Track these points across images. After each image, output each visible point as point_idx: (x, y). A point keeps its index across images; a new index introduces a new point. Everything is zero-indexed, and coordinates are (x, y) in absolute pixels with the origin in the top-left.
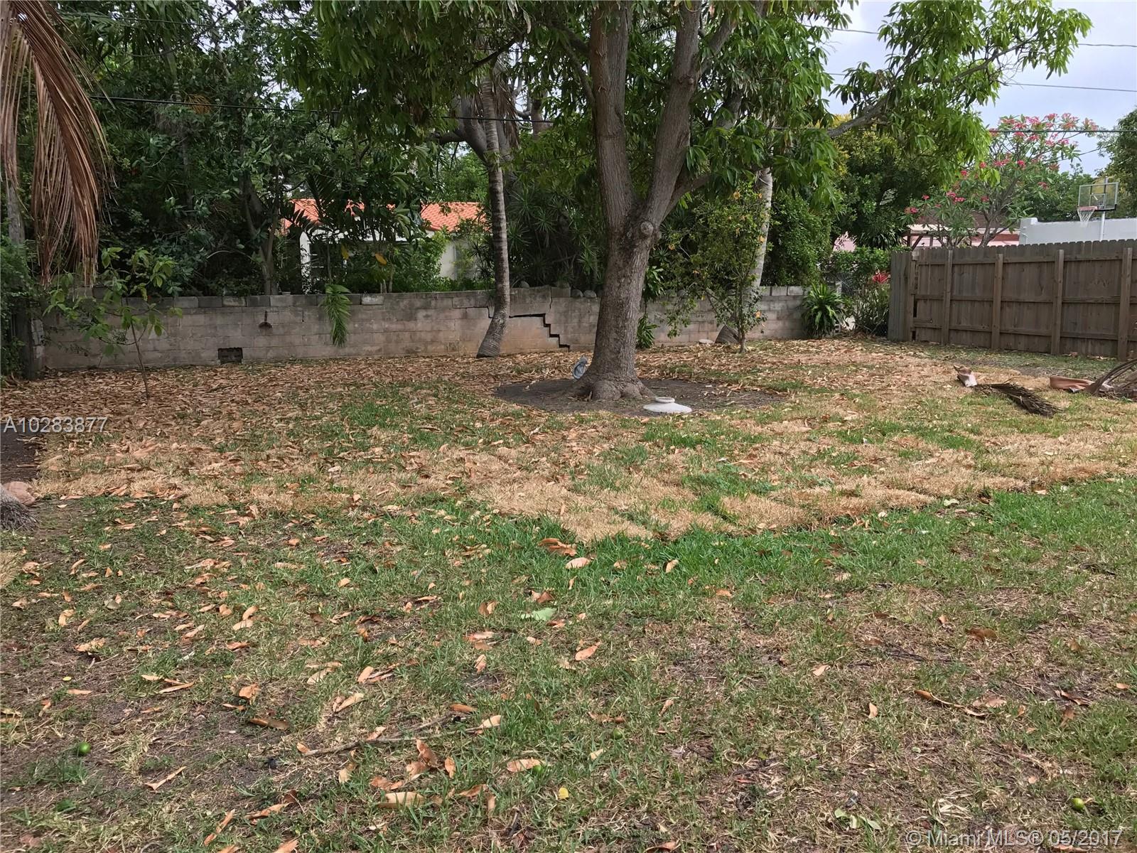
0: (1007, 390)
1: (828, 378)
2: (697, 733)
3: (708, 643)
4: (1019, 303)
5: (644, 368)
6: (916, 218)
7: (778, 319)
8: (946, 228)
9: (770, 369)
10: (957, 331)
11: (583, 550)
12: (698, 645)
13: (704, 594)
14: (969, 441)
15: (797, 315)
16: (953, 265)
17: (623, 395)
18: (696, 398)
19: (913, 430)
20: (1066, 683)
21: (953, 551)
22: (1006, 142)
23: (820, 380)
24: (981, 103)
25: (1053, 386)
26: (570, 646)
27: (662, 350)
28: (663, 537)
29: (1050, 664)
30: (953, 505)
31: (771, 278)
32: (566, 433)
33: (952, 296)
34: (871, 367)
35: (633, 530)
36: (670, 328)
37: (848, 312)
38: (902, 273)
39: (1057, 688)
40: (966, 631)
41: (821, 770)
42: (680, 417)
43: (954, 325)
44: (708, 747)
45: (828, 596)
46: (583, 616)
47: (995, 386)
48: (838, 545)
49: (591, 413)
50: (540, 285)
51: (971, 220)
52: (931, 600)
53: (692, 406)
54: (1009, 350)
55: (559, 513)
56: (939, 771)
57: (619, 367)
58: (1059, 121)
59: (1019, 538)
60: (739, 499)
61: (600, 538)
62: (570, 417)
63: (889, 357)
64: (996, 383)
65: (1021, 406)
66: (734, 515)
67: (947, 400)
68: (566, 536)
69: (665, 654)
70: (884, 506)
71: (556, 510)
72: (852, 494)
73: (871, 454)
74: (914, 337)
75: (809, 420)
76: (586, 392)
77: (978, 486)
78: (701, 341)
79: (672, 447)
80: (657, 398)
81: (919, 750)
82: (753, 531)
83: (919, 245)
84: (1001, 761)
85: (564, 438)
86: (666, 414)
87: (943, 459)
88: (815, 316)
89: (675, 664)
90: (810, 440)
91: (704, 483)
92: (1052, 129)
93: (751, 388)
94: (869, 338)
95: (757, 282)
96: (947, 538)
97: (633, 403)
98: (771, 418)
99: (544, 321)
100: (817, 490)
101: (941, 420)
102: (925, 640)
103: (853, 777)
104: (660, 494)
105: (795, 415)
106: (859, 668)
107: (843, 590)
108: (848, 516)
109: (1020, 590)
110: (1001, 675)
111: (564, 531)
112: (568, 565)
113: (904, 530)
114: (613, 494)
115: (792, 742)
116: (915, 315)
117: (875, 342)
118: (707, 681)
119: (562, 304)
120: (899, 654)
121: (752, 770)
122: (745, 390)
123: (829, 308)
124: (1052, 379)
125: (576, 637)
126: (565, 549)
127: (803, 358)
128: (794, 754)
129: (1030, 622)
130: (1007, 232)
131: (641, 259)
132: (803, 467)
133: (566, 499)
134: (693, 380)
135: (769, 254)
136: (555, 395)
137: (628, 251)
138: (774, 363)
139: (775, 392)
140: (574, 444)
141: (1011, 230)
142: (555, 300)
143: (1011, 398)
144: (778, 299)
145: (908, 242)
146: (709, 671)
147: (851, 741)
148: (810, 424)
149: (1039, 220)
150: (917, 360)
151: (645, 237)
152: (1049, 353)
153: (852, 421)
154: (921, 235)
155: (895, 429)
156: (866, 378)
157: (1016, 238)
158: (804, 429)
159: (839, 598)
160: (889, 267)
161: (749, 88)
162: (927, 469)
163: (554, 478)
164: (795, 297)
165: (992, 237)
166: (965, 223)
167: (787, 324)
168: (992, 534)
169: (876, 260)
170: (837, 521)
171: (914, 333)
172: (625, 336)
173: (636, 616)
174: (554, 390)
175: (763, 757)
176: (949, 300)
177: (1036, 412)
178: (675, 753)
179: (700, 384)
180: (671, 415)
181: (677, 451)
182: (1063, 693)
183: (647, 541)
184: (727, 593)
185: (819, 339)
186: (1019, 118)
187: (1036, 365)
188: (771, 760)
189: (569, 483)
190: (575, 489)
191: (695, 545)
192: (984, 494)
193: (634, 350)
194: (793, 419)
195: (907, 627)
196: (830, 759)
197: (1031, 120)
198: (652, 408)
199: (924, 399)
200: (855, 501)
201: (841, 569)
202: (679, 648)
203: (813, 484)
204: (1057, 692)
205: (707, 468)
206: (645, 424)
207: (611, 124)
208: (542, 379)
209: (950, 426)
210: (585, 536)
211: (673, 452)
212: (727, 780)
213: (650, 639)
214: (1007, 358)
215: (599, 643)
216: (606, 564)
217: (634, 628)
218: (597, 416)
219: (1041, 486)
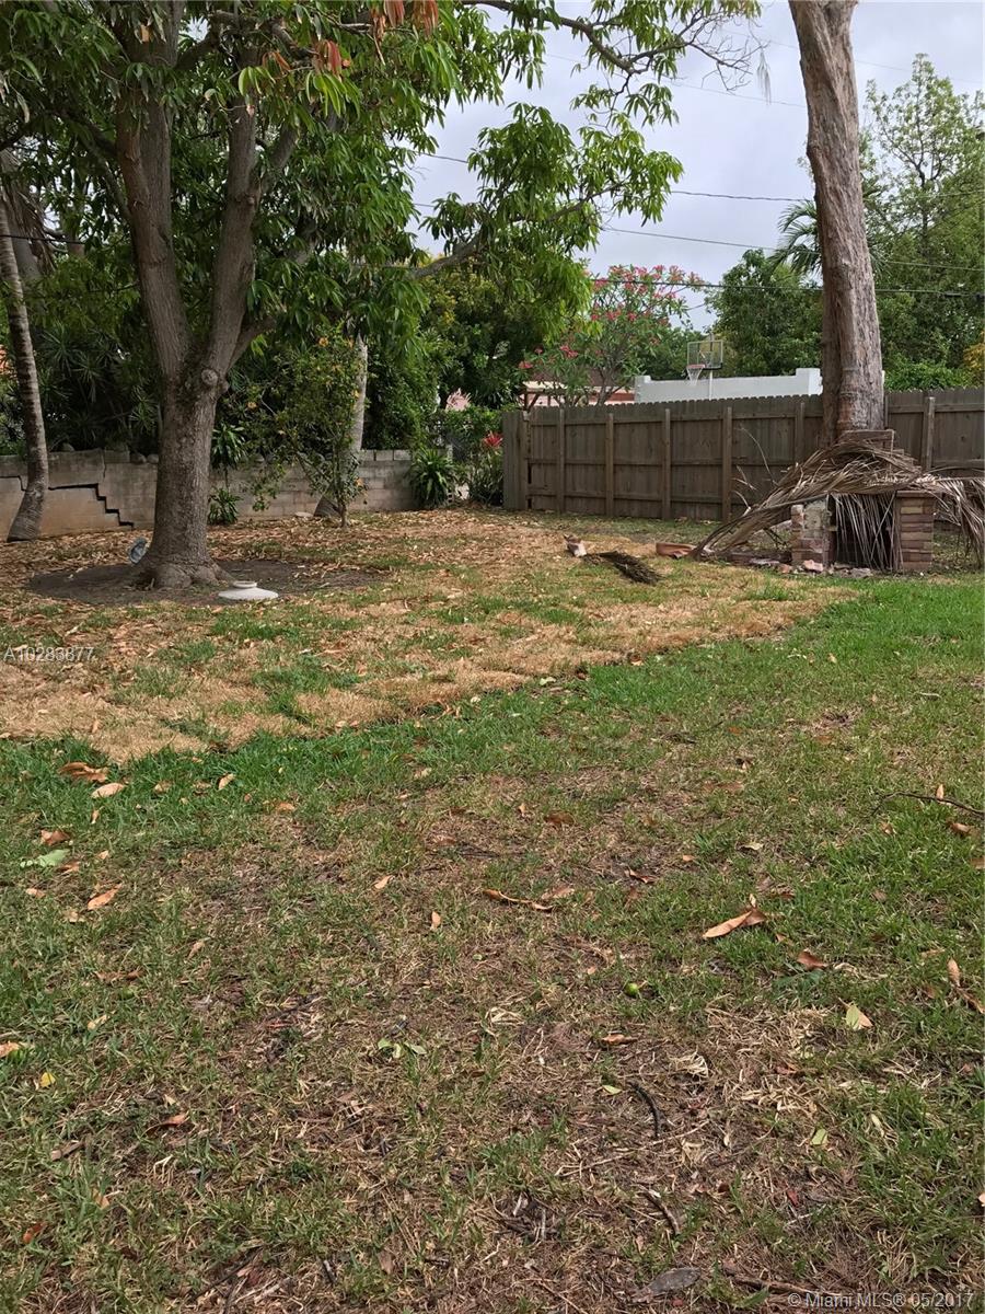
0: (614, 559)
1: (434, 553)
2: (228, 978)
3: (258, 867)
4: (631, 466)
5: (224, 548)
6: (531, 374)
7: (385, 487)
8: (562, 386)
9: (372, 545)
10: (572, 497)
11: (117, 774)
12: (245, 873)
13: (262, 810)
14: (573, 615)
15: (405, 483)
16: (565, 426)
17: (195, 581)
18: (285, 581)
19: (518, 606)
20: (635, 862)
21: (542, 733)
22: (617, 293)
23: (425, 555)
24: (581, 249)
25: (659, 553)
26: (82, 893)
27: (249, 526)
28: (222, 749)
29: (623, 844)
30: (550, 684)
31: (372, 440)
32: (112, 631)
33: (565, 460)
34: (480, 540)
35: (182, 743)
36: (255, 499)
37: (461, 479)
38: (514, 436)
39: (627, 868)
40: (546, 819)
41: (370, 997)
42: (261, 604)
43: (569, 491)
44: (240, 992)
45: (404, 796)
46: (105, 854)
47: (602, 555)
48: (422, 738)
49: (150, 605)
50: (89, 448)
51: (586, 377)
52: (515, 789)
53: (279, 591)
54: (623, 517)
55: (90, 731)
56: (496, 976)
57: (187, 547)
58: (666, 275)
59: (610, 713)
60: (317, 696)
61: (138, 756)
62: (122, 611)
63: (501, 528)
64: (605, 551)
65: (627, 574)
66: (310, 715)
67: (554, 572)
68: (97, 758)
69: (202, 888)
70: (477, 690)
71: (87, 728)
72: (445, 679)
73: (472, 634)
74: (530, 506)
75: (410, 601)
76: (146, 579)
77: (575, 661)
78: (299, 514)
79: (246, 641)
80: (236, 583)
81: (480, 957)
82: (331, 731)
83: (537, 404)
84: (563, 955)
85: (110, 638)
86: (245, 601)
87: (544, 636)
88: (425, 484)
89: (214, 898)
90: (408, 623)
91: (280, 679)
92: (660, 281)
93: (350, 567)
94: (484, 507)
95: (357, 445)
96: (538, 720)
97: (206, 590)
98: (368, 600)
99: (97, 494)
100: (408, 678)
101: (547, 593)
102: (501, 833)
103: (405, 999)
104: (224, 697)
105: (394, 595)
106: (427, 873)
107: (420, 787)
108: (438, 704)
109: (604, 769)
110: (573, 862)
111: (94, 753)
112: (95, 795)
113: (495, 715)
114: (165, 701)
115: (340, 972)
116: (530, 482)
117: (490, 512)
118: (250, 912)
119: (120, 471)
120: (472, 853)
121: (289, 1011)
122: (343, 570)
123: (439, 474)
124: (658, 546)
125: (93, 881)
126: (94, 774)
127: (410, 532)
128: (341, 983)
129: (607, 801)
130: (623, 391)
131: (205, 414)
132: (396, 653)
133: (102, 712)
134: (283, 561)
135: (368, 411)
136: (106, 585)
137: (188, 404)
138: (377, 538)
139: (376, 571)
140: (123, 644)
141: (627, 389)
142: (110, 466)
143: (617, 567)
144: (383, 465)
145: (526, 401)
146: (254, 901)
147: (406, 958)
148: (409, 605)
149: (652, 379)
150: (530, 530)
151: (208, 388)
152: (660, 518)
153: (455, 599)
154: (538, 394)
155: (499, 605)
156: (474, 552)
157: (631, 397)
158: (404, 611)
159: (416, 797)
160: (500, 429)
161: (318, 213)
162: (528, 647)
163: (90, 688)
164: (402, 463)
165: (608, 396)
166: (581, 379)
167: (396, 494)
168: (583, 711)
169: (487, 420)
170: (426, 711)
171: (530, 501)
172: (191, 508)
173: (174, 845)
174: (106, 579)
175: (303, 992)
176: (562, 466)
177: (640, 580)
178: (199, 1005)
179: (292, 565)
180: (250, 602)
181: (252, 645)
182: (633, 873)
183: (200, 755)
184: (290, 807)
185: (431, 510)
186: (629, 268)
187: (645, 532)
188: (313, 996)
189: (108, 691)
190: (117, 701)
191: (256, 754)
192: (581, 670)
193: (205, 525)
194: (391, 601)
195: (484, 821)
196: (382, 983)
197: (640, 271)
198: (228, 595)
199: (531, 573)
200: (446, 687)
201: (424, 764)
202: (221, 878)
203: (405, 671)
204: (627, 872)
205: (286, 663)
206: (216, 615)
207: (155, 249)
208: (92, 566)
209: (555, 599)
210: (119, 755)
211: (248, 645)
212: (258, 1028)
213: (187, 872)
214: (619, 525)
215: (119, 886)
216: (144, 788)
217: (169, 862)
218: (157, 609)
219: (637, 658)
